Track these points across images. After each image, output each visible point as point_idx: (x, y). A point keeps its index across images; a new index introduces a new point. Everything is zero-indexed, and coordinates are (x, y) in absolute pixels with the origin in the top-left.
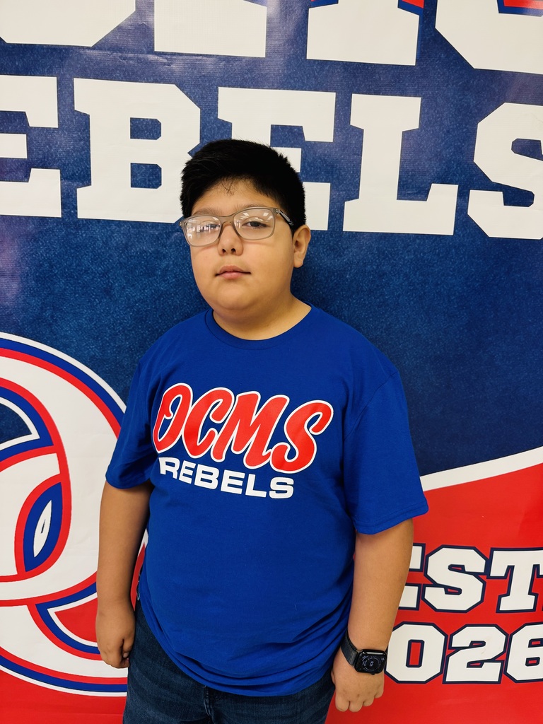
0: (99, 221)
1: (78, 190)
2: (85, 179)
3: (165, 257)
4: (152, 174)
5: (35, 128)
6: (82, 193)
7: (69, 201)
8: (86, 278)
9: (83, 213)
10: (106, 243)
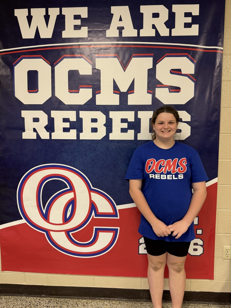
0: (84, 140)
1: (80, 134)
2: (82, 132)
3: (98, 147)
4: (96, 130)
5: (71, 121)
6: (81, 134)
7: (78, 136)
8: (81, 152)
9: (81, 138)
10: (86, 144)
